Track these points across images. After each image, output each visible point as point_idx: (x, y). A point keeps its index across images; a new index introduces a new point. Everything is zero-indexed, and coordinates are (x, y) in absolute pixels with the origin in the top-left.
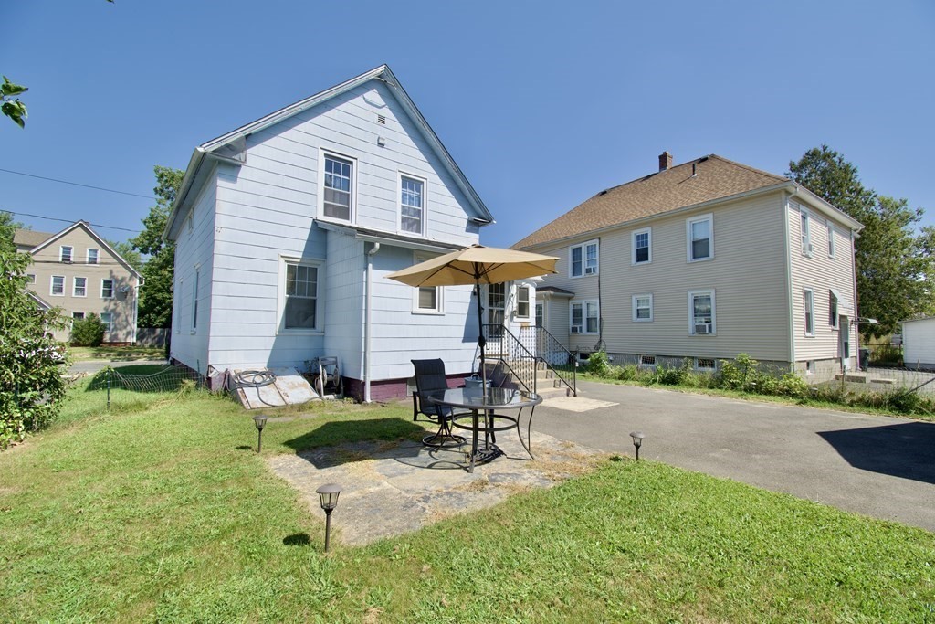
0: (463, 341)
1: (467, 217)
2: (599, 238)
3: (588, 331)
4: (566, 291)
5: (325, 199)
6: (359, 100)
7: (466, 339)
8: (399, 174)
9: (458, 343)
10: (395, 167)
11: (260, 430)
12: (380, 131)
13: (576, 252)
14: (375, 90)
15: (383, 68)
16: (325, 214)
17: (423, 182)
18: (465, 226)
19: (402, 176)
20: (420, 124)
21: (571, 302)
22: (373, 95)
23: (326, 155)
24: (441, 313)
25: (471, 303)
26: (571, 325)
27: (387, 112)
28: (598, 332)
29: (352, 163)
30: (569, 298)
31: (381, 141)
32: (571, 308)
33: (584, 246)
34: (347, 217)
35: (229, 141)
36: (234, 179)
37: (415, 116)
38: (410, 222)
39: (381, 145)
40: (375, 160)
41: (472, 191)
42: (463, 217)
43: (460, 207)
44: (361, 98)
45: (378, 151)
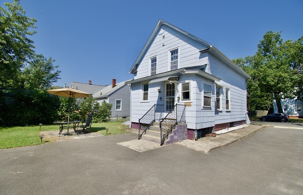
10: (168, 50)
12: (163, 41)
14: (161, 29)
15: (160, 21)
17: (178, 49)
19: (171, 51)
23: (151, 59)
24: (149, 101)
27: (165, 33)
29: (156, 57)
31: (163, 45)
35: (133, 69)
40: (162, 52)
42: (197, 52)
43: (196, 49)
44: (158, 35)
45: (163, 48)
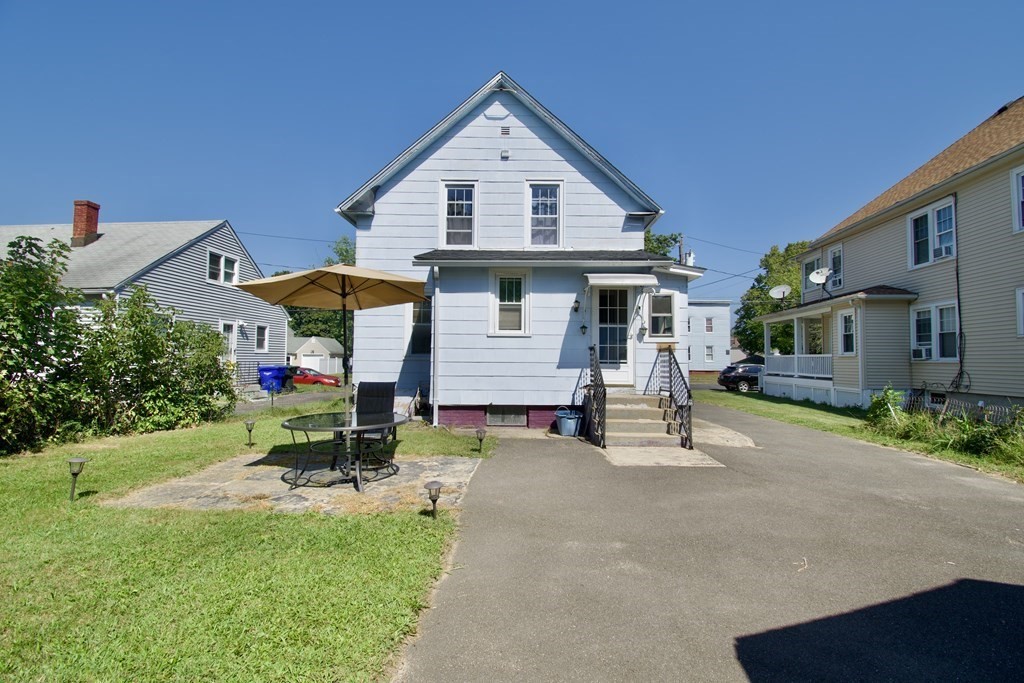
0: (558, 367)
1: (624, 213)
2: (955, 195)
3: (943, 354)
4: (904, 291)
5: (448, 228)
6: (480, 120)
7: (563, 364)
8: (528, 184)
9: (552, 369)
10: (523, 177)
11: (250, 431)
12: (504, 144)
13: (920, 225)
14: (497, 102)
15: (499, 77)
16: (448, 243)
17: (558, 186)
18: (621, 224)
19: (531, 186)
20: (548, 119)
21: (912, 308)
22: (497, 109)
23: (447, 186)
24: (527, 334)
25: (570, 322)
26: (914, 345)
27: (513, 122)
28: (957, 359)
29: (473, 186)
30: (910, 302)
31: (504, 155)
32: (913, 318)
33: (930, 211)
34: (470, 242)
35: (357, 198)
36: (368, 227)
37: (541, 112)
38: (548, 233)
39: (505, 158)
40: (499, 177)
41: (624, 179)
42: (618, 213)
43: (613, 203)
44: (481, 117)
45: (502, 165)
